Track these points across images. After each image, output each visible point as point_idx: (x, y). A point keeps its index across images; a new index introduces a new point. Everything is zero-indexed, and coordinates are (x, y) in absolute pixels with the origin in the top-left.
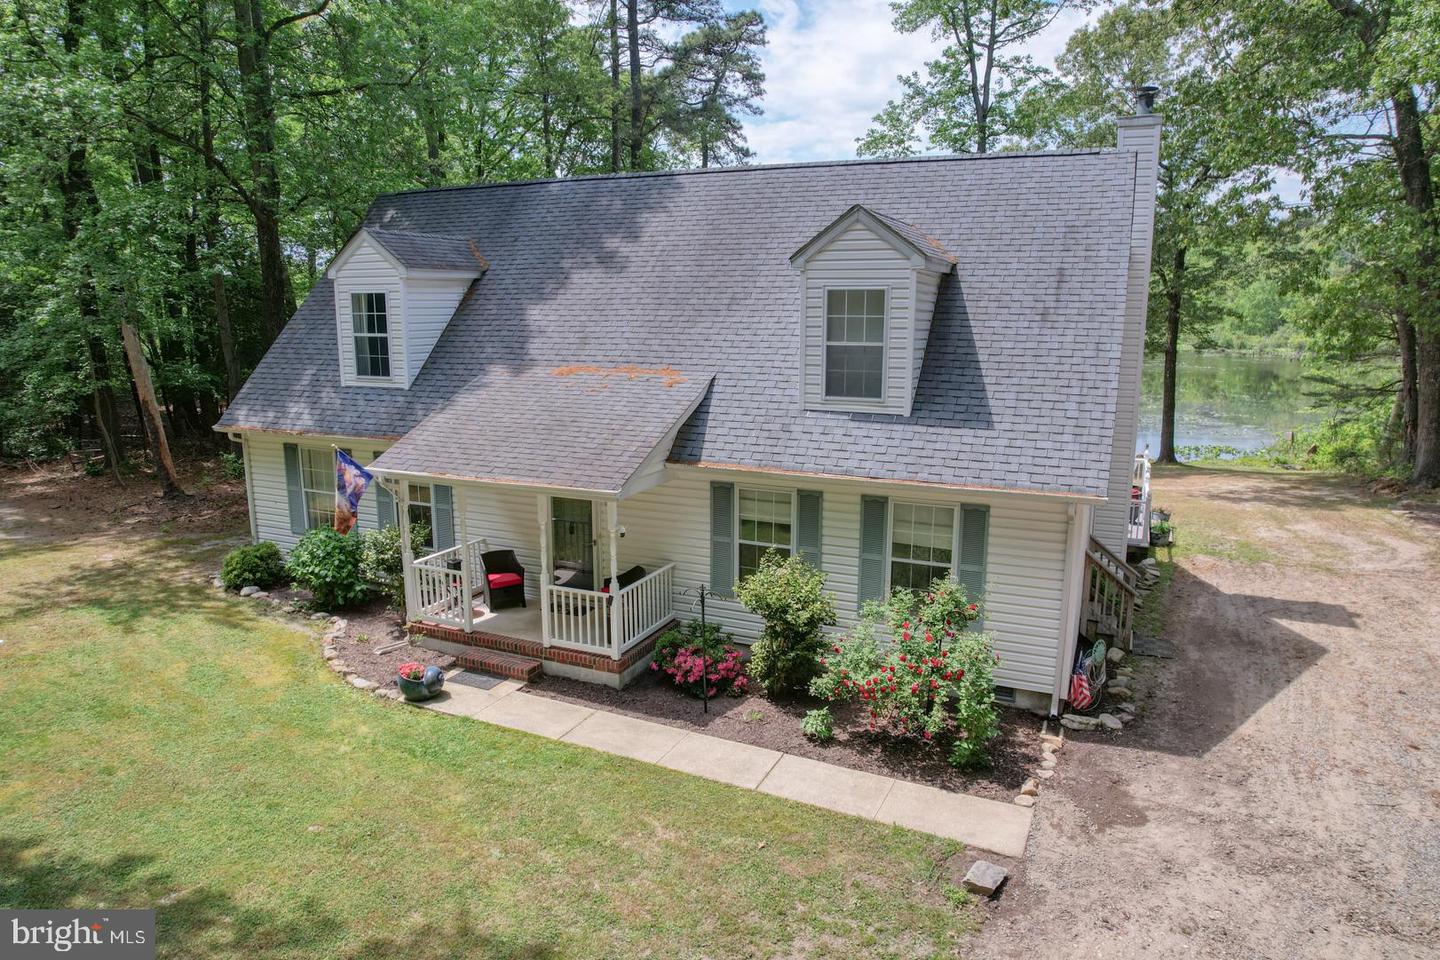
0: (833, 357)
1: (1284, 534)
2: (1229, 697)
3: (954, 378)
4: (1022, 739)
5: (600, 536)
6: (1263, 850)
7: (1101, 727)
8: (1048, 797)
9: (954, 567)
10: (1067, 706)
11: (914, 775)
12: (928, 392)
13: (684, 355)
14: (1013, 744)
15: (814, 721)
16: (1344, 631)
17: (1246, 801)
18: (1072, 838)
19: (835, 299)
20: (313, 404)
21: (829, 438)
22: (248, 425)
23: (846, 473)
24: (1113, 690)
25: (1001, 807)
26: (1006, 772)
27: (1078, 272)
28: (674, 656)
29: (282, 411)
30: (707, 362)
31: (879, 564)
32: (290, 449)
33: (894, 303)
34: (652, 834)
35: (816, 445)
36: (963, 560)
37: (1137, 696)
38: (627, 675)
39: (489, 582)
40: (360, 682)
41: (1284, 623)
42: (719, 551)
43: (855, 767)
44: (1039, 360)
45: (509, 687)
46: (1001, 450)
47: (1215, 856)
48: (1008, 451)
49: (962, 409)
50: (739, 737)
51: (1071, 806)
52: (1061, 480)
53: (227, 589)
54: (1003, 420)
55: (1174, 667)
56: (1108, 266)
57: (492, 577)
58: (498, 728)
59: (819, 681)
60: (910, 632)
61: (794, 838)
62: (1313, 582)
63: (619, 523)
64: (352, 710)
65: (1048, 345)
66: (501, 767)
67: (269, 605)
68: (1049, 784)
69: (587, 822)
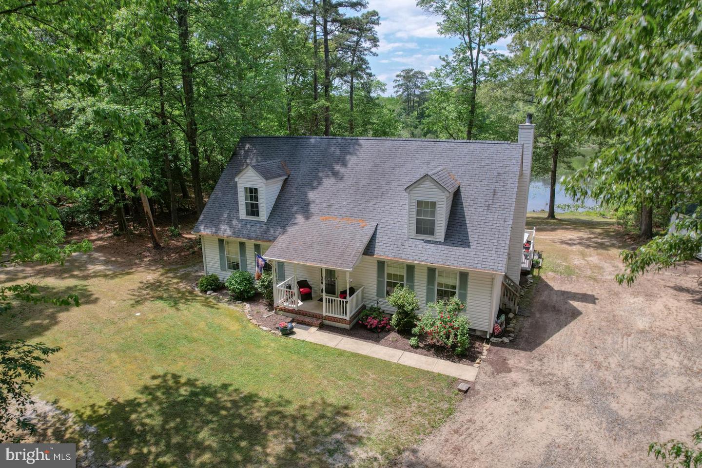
0: (419, 222)
1: (583, 262)
2: (545, 331)
3: (458, 229)
4: (477, 346)
5: (338, 276)
6: (542, 379)
7: (503, 342)
8: (483, 364)
9: (457, 291)
10: (492, 335)
11: (444, 358)
12: (450, 234)
13: (366, 215)
14: (474, 348)
15: (413, 341)
16: (591, 306)
17: (542, 365)
18: (489, 376)
19: (419, 203)
20: (230, 226)
21: (417, 249)
22: (205, 233)
23: (423, 261)
24: (508, 329)
25: (469, 367)
26: (471, 357)
27: (500, 191)
28: (367, 319)
29: (218, 228)
30: (374, 218)
31: (433, 289)
32: (221, 241)
33: (439, 206)
34: (369, 376)
35: (413, 251)
36: (460, 289)
37: (515, 331)
38: (351, 325)
39: (301, 292)
40: (265, 328)
41: (571, 302)
42: (380, 283)
43: (426, 355)
44: (486, 224)
45: (313, 330)
46: (472, 255)
47: (528, 381)
48: (475, 256)
49: (460, 240)
50: (389, 346)
51: (490, 367)
52: (491, 267)
53: (202, 292)
54: (473, 245)
55: (530, 320)
56: (510, 189)
57: (301, 290)
58: (315, 344)
59: (415, 329)
60: (443, 315)
61: (410, 377)
62: (587, 284)
63: (350, 278)
64: (266, 338)
65: (489, 219)
66: (319, 356)
67: (219, 298)
68: (484, 361)
69: (350, 373)
